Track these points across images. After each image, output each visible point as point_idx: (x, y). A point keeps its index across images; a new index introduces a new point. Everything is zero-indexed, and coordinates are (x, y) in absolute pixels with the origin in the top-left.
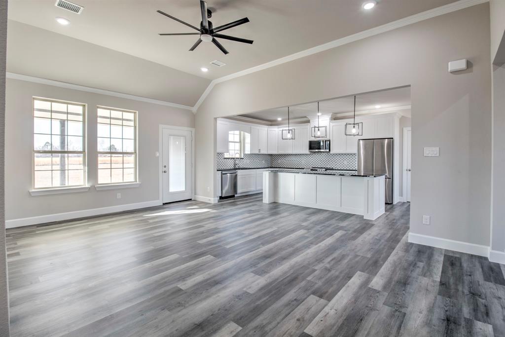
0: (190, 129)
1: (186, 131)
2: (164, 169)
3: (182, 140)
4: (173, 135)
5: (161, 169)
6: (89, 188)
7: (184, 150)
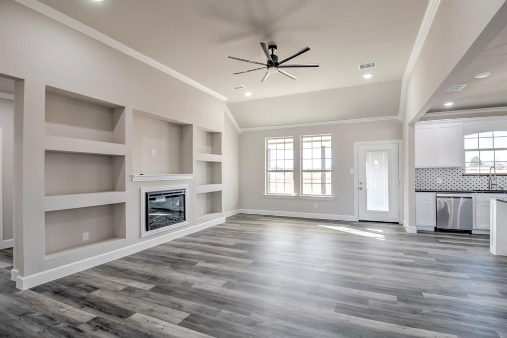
0: (394, 141)
1: (390, 145)
2: (360, 186)
3: (384, 155)
4: (371, 151)
5: (356, 186)
6: (295, 197)
7: (387, 166)
